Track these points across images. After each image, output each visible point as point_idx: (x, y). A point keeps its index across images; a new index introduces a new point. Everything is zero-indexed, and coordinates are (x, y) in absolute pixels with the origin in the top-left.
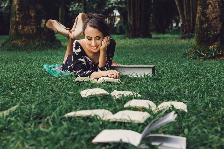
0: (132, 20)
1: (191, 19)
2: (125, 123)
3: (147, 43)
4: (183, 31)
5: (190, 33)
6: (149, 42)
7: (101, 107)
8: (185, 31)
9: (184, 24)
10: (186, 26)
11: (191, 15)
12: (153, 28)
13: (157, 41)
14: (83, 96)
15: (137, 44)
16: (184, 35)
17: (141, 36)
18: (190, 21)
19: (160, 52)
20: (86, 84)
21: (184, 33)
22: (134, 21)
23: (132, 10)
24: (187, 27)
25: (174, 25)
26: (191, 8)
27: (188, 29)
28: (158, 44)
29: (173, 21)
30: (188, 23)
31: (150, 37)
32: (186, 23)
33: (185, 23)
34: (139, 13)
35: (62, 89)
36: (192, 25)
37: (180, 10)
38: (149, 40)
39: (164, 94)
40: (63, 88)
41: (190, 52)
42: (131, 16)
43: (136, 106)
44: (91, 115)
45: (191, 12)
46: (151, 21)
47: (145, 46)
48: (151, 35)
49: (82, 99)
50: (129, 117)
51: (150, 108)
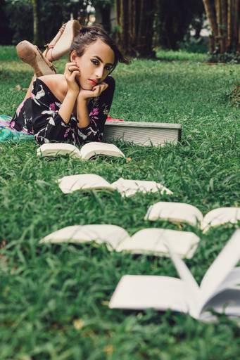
0: (122, 24)
1: (229, 27)
2: (158, 258)
3: (150, 70)
4: (213, 49)
5: (226, 53)
6: (153, 68)
7: (106, 219)
8: (217, 48)
9: (216, 37)
10: (218, 39)
11: (229, 21)
12: (158, 39)
13: (168, 65)
14: (65, 191)
15: (133, 72)
16: (215, 56)
17: (138, 54)
18: (226, 31)
19: (177, 89)
20: (64, 161)
21: (215, 52)
22: (126, 27)
23: (122, 6)
24: (221, 42)
25: (193, 33)
26: (229, 9)
27: (222, 45)
28: (170, 72)
29: (191, 26)
30: (222, 34)
31: (153, 56)
32: (219, 35)
33: (217, 35)
34: (135, 13)
35: (22, 172)
36: (229, 38)
37: (209, 10)
38: (154, 65)
39: (210, 188)
40: (24, 170)
41: (234, 94)
42: (121, 19)
43: (169, 219)
44: (94, 242)
45: (229, 14)
46: (154, 26)
47: (147, 76)
48: (155, 53)
49: (65, 196)
50: (166, 246)
51: (199, 226)
